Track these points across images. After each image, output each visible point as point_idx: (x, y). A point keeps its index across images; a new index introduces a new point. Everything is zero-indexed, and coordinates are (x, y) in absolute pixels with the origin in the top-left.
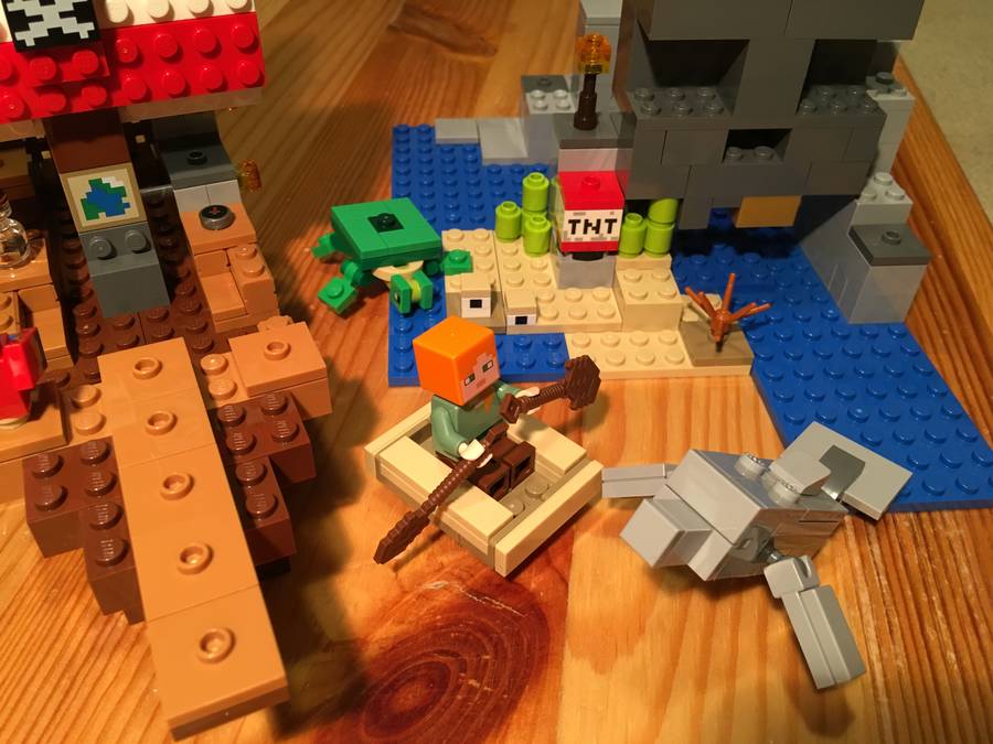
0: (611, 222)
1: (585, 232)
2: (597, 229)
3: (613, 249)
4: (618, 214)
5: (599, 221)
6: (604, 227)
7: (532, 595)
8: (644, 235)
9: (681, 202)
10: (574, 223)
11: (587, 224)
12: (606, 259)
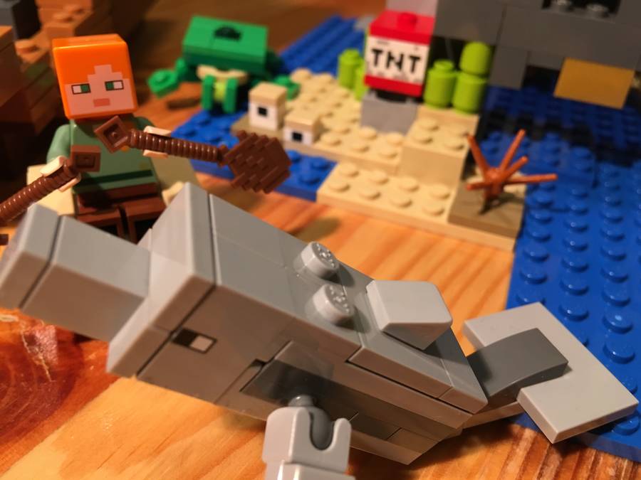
0: (415, 59)
1: (388, 65)
2: (400, 64)
3: (416, 95)
4: (423, 51)
5: (402, 56)
6: (407, 63)
7: (82, 365)
8: (452, 86)
9: (493, 49)
10: (377, 52)
11: (390, 58)
12: (409, 106)
